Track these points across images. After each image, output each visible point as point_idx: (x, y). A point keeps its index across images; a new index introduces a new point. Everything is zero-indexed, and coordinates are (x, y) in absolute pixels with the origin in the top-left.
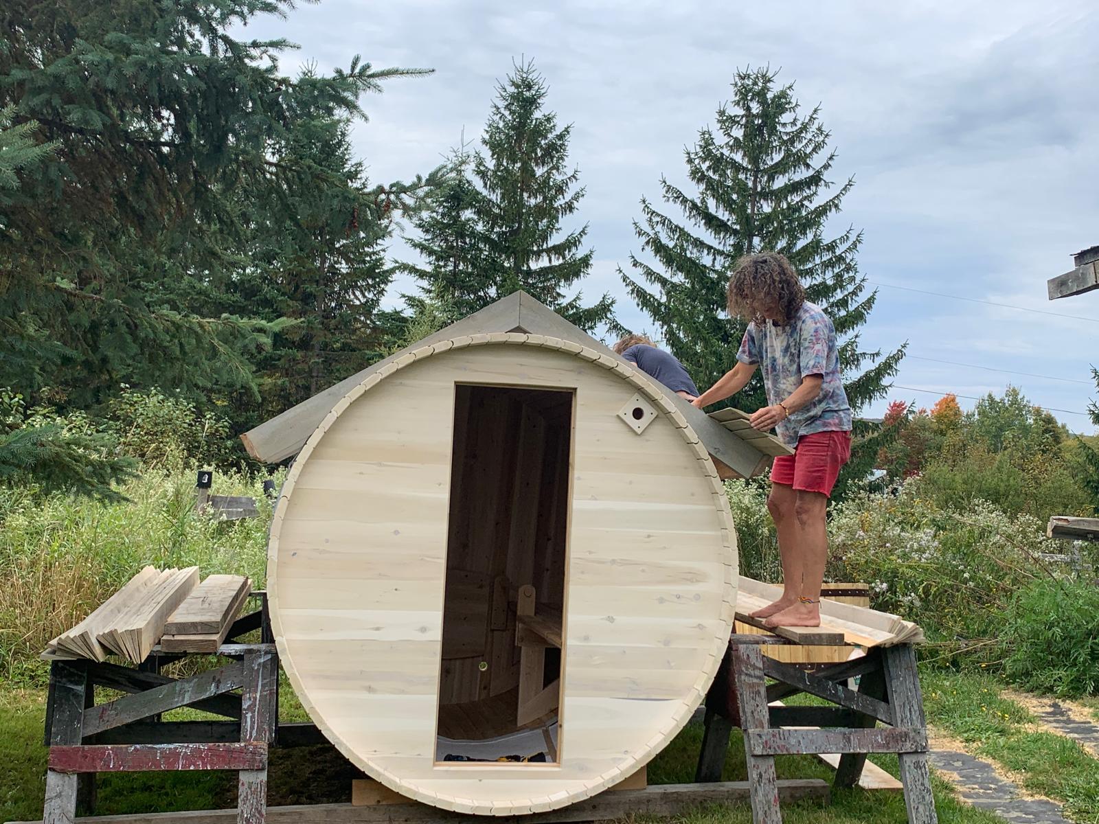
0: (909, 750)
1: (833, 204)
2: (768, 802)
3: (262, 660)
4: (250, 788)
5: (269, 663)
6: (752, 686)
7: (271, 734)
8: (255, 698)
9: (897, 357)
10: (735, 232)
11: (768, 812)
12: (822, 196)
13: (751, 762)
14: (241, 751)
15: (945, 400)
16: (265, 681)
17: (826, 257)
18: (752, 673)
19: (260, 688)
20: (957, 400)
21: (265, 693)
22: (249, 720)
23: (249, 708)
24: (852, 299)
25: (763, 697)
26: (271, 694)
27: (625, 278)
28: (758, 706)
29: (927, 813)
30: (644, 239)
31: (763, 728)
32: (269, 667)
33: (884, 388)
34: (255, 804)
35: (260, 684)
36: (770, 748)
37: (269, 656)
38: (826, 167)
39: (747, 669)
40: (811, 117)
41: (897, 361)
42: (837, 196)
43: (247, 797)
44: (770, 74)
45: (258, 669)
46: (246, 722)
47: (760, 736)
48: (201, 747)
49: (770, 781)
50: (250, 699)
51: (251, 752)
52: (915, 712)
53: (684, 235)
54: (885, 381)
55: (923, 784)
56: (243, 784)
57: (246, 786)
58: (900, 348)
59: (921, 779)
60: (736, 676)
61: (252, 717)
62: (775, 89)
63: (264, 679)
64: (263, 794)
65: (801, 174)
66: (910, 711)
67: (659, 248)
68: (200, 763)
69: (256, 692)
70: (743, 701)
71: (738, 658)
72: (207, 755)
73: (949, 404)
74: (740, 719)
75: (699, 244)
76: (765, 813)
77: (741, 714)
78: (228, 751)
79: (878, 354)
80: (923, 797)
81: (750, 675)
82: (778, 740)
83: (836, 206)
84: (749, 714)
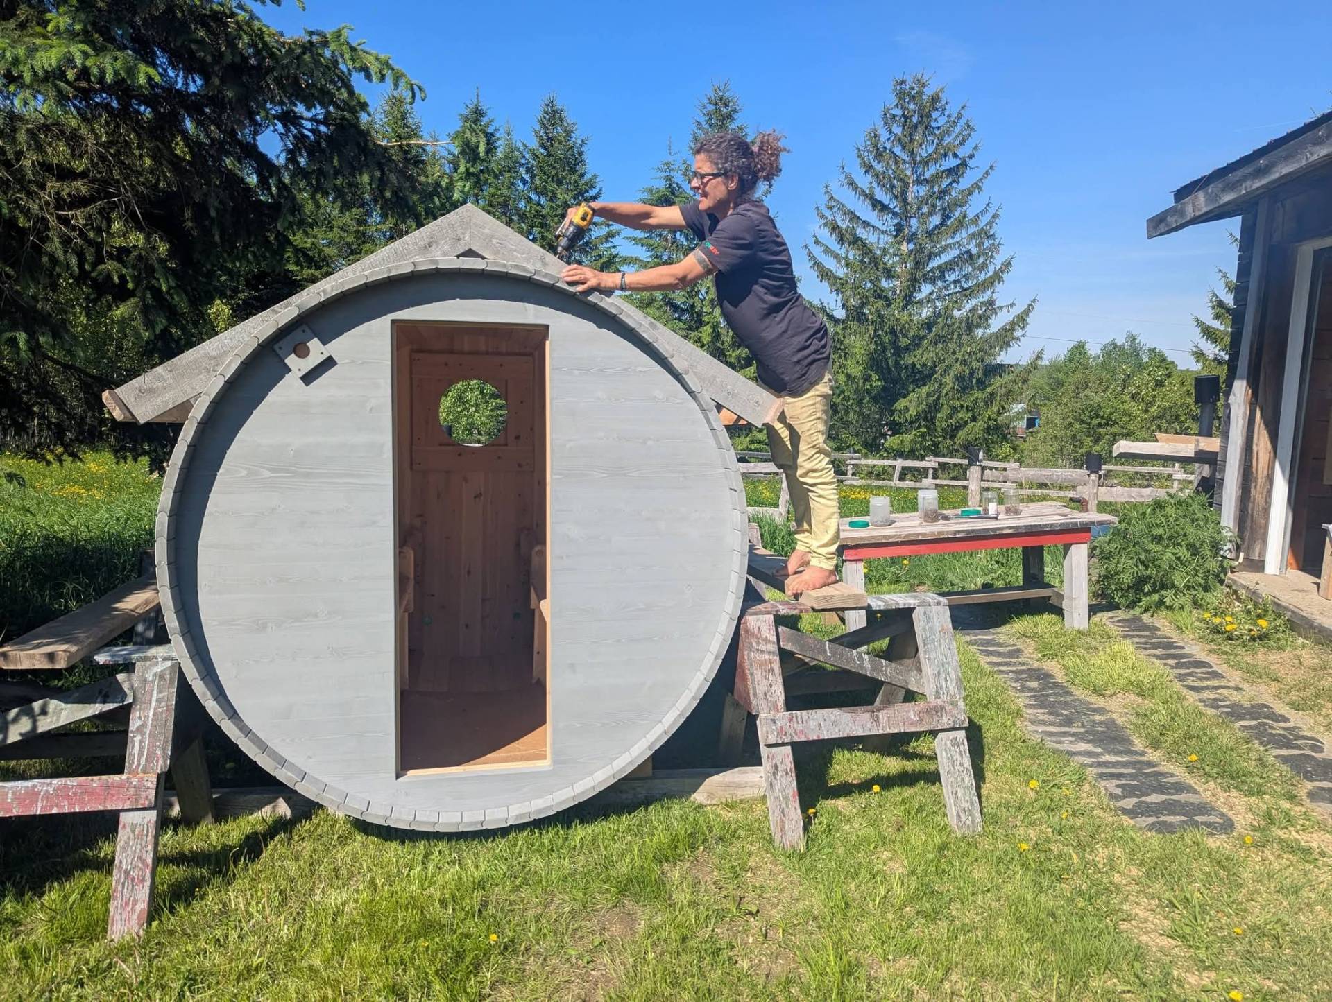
0: (946, 727)
1: (977, 186)
2: (786, 798)
3: (157, 669)
4: (133, 831)
5: (168, 672)
6: (762, 664)
7: (165, 762)
8: (147, 717)
9: (1028, 311)
10: (895, 214)
11: (786, 810)
12: (965, 182)
13: (764, 751)
14: (121, 785)
15: (1075, 347)
16: (161, 695)
17: (972, 229)
18: (764, 648)
19: (154, 703)
20: (1087, 346)
21: (160, 710)
22: (137, 745)
23: (138, 729)
24: (991, 262)
25: (777, 675)
26: (167, 710)
27: (810, 254)
28: (771, 686)
29: (967, 798)
30: (823, 221)
31: (778, 710)
32: (167, 677)
33: (1018, 339)
34: (138, 851)
35: (154, 699)
36: (785, 734)
37: (169, 663)
38: (971, 157)
39: (758, 643)
40: (959, 113)
41: (1027, 315)
42: (981, 179)
43: (127, 843)
44: (925, 79)
45: (153, 681)
46: (133, 747)
47: (774, 721)
48: (69, 783)
49: (787, 773)
50: (140, 718)
51: (135, 787)
52: (951, 680)
53: (853, 217)
54: (1018, 333)
55: (961, 764)
56: (124, 827)
57: (128, 829)
58: (1030, 303)
59: (959, 758)
60: (746, 653)
61: (141, 742)
62: (929, 91)
63: (160, 692)
64: (149, 838)
65: (951, 163)
66: (946, 681)
67: (835, 228)
68: (66, 803)
69: (148, 709)
70: (753, 680)
71: (747, 632)
72: (75, 794)
73: (1079, 348)
74: (750, 703)
75: (866, 224)
76: (783, 813)
77: (752, 697)
78: (108, 787)
79: (1012, 305)
80: (963, 780)
81: (762, 652)
82: (795, 725)
83: (980, 188)
84: (761, 696)
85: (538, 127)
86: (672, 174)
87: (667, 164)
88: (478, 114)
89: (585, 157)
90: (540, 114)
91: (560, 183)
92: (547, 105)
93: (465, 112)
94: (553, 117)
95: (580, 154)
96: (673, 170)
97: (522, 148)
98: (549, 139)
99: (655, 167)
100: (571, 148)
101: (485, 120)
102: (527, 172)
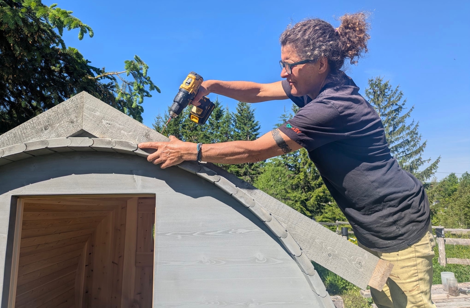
1: (408, 115)
9: (437, 162)
12: (402, 114)
15: (451, 175)
17: (408, 131)
20: (455, 175)
24: (417, 143)
33: (434, 173)
40: (396, 89)
41: (437, 164)
42: (409, 112)
44: (381, 79)
54: (433, 171)
58: (438, 159)
62: (383, 83)
65: (395, 107)
73: (453, 176)
79: (430, 160)
85: (237, 106)
86: (286, 118)
88: (218, 104)
89: (254, 115)
95: (252, 114)
96: (286, 117)
97: (232, 114)
98: (242, 110)
99: (280, 116)
100: (249, 113)
101: (220, 106)
102: (234, 122)
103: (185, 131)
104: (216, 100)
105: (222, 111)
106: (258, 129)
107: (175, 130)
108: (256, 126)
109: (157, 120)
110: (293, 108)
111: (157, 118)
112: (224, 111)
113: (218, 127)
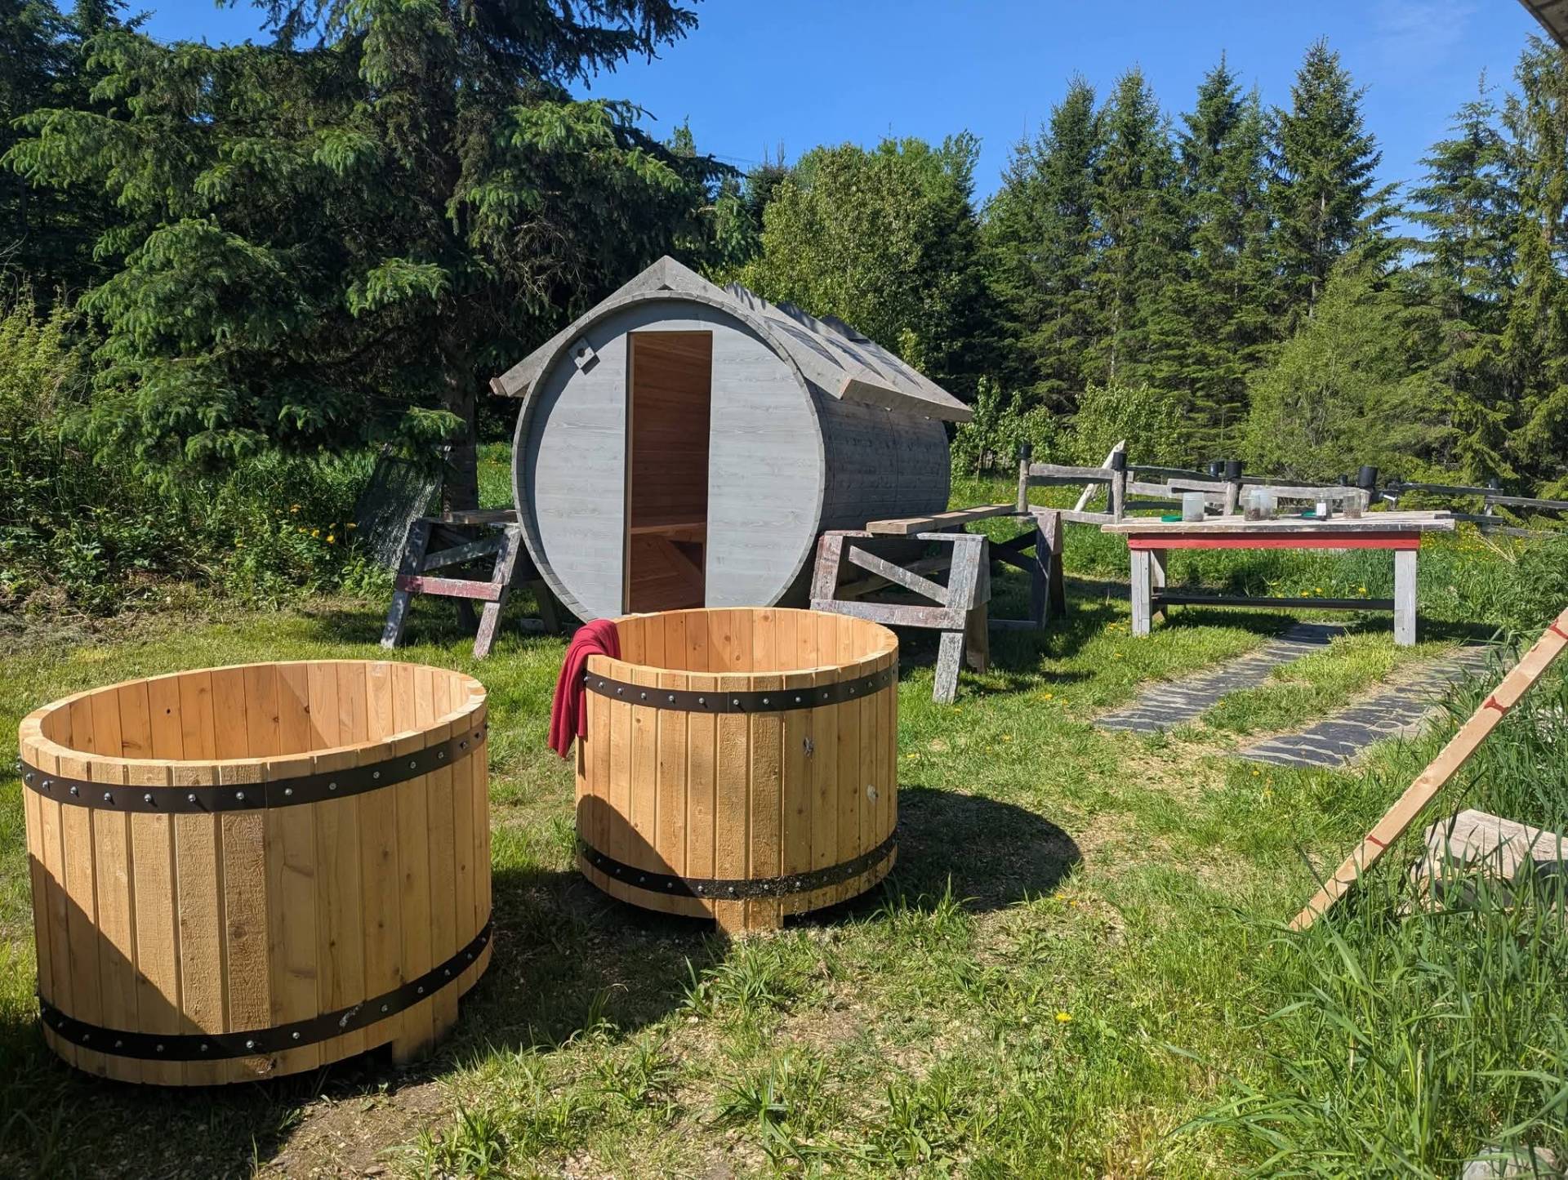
3: (513, 533)
4: (489, 612)
6: (827, 568)
7: (507, 580)
14: (487, 588)
18: (830, 557)
28: (827, 583)
29: (948, 679)
31: (826, 598)
39: (827, 554)
43: (486, 617)
47: (819, 604)
48: (467, 583)
51: (492, 589)
55: (952, 655)
56: (486, 610)
59: (952, 651)
60: (818, 559)
70: (817, 578)
71: (822, 546)
77: (812, 588)
78: (481, 588)
80: (949, 667)
81: (828, 560)
84: (818, 589)
85: (1296, 83)
86: (1481, 119)
87: (1472, 106)
88: (1222, 81)
89: (1358, 114)
90: (1302, 67)
91: (1316, 153)
92: (1313, 55)
93: (1204, 82)
94: (1320, 67)
95: (1351, 112)
96: (1483, 114)
97: (1273, 115)
98: (1311, 98)
99: (1455, 112)
100: (1339, 105)
101: (1229, 88)
102: (1278, 145)
103: (1101, 189)
104: (1219, 67)
105: (1238, 105)
106: (1368, 167)
107: (1066, 191)
108: (1365, 154)
109: (1016, 156)
110: (1521, 73)
111: (1019, 151)
112: (1243, 105)
113: (1214, 170)
